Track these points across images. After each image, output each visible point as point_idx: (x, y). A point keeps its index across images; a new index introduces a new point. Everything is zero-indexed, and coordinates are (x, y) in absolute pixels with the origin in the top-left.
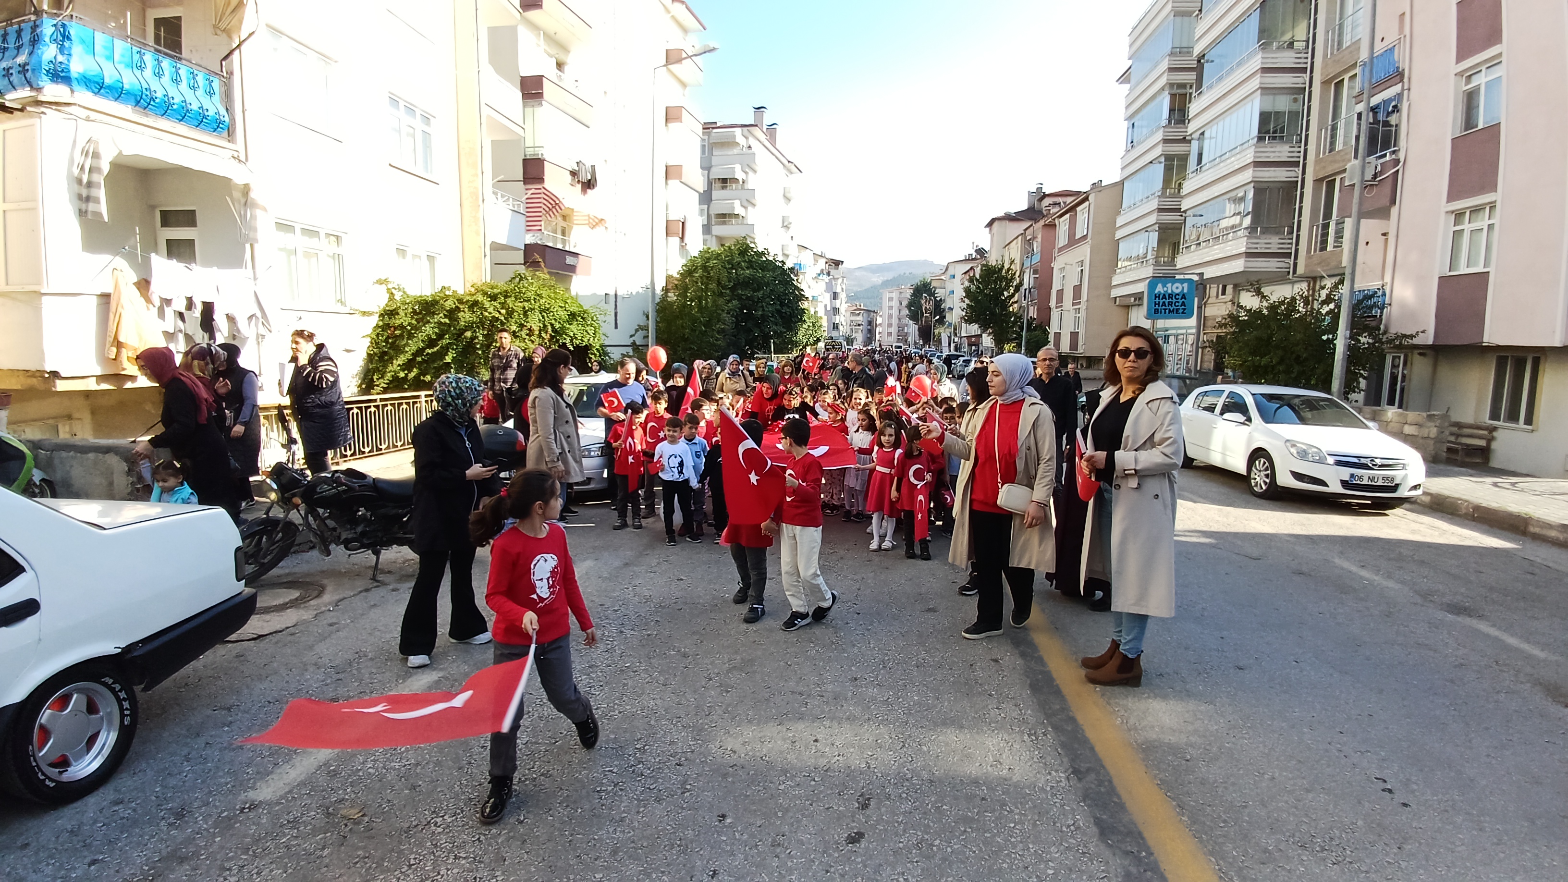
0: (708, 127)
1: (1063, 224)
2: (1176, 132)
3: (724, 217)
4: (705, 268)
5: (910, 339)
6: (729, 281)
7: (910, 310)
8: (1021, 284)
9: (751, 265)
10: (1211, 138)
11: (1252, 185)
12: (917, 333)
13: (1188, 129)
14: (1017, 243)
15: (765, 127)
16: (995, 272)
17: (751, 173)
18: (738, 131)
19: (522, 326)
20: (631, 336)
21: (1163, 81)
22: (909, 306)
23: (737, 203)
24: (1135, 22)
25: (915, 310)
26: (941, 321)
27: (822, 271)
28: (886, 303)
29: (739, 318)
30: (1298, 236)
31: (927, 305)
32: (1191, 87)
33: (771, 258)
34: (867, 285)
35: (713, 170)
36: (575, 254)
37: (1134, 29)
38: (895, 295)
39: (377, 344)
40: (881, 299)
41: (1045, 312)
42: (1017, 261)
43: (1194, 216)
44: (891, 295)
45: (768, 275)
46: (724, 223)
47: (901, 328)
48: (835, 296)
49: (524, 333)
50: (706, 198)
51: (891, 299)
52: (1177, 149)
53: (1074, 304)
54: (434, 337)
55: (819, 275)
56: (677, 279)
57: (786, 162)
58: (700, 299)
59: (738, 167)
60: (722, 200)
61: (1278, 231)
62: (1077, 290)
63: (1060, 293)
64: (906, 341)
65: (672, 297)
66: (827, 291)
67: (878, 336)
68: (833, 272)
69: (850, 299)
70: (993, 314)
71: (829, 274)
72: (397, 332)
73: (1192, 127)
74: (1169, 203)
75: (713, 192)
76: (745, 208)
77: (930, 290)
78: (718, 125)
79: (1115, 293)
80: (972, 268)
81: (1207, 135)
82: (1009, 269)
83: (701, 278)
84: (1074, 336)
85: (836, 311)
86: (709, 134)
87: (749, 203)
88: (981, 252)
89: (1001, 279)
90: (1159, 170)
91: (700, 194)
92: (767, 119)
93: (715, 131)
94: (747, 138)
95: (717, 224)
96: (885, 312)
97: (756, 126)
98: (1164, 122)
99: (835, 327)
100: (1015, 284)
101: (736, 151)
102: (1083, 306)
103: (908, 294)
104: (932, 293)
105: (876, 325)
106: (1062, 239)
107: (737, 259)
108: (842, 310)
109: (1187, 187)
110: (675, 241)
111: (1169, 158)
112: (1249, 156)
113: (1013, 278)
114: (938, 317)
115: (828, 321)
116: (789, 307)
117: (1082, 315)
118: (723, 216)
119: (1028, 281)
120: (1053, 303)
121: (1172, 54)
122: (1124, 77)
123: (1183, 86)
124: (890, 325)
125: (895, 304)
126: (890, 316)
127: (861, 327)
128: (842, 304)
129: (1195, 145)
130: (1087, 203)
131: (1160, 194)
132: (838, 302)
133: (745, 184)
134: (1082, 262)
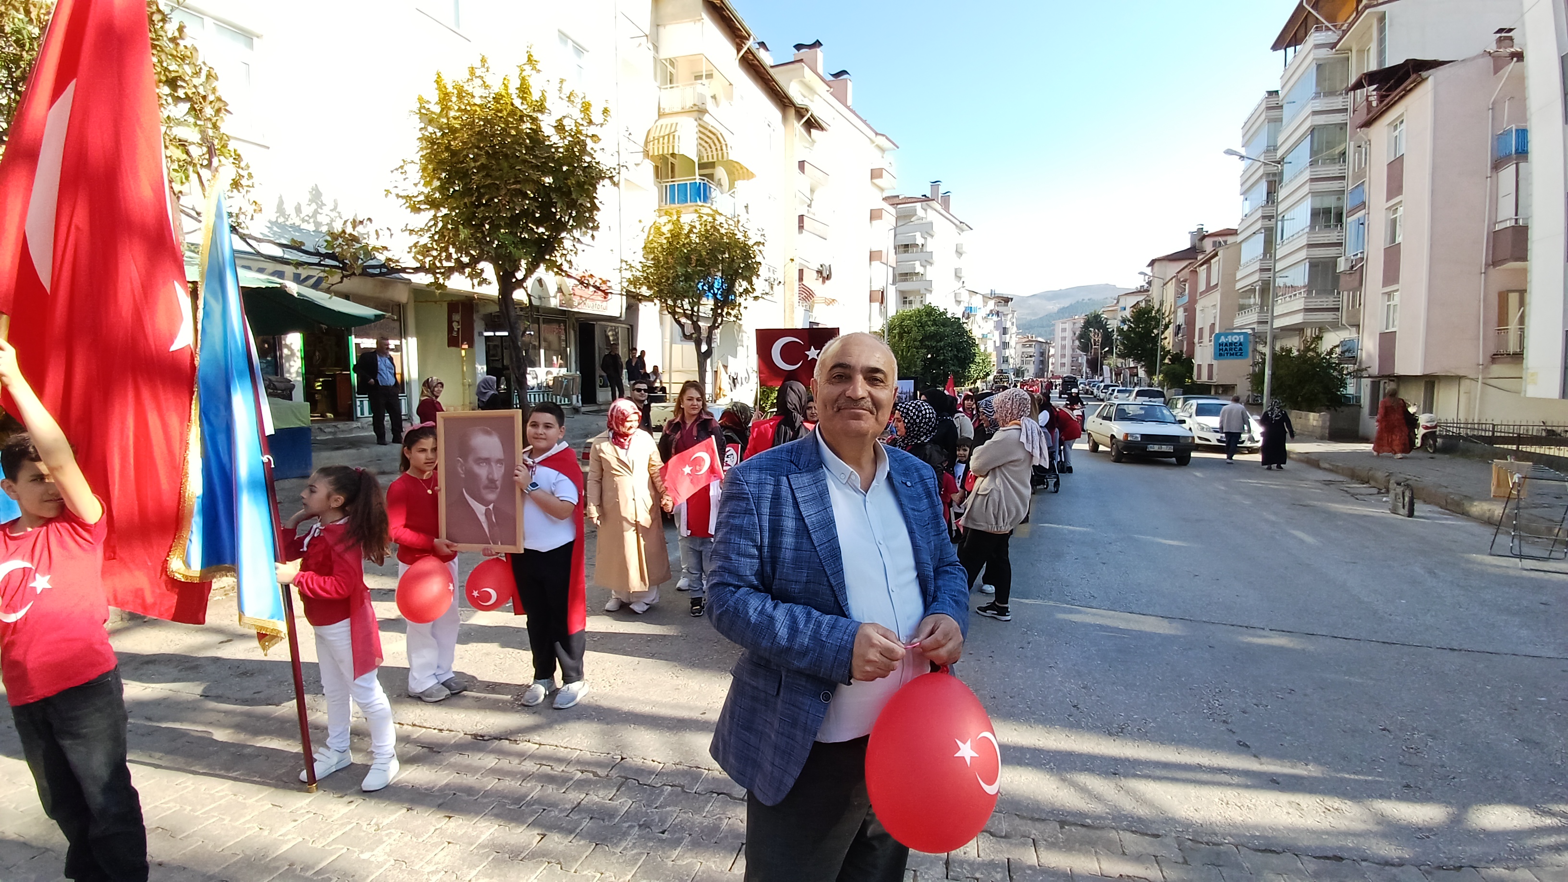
1: (1202, 273)
8: (1170, 322)
11: (1309, 260)
12: (1086, 364)
14: (1171, 284)
15: (940, 197)
16: (1146, 312)
17: (929, 239)
18: (918, 203)
21: (1262, 170)
23: (918, 264)
24: (1245, 119)
25: (1085, 342)
27: (992, 311)
28: (1059, 334)
31: (1095, 337)
32: (1278, 178)
34: (1041, 314)
35: (900, 237)
37: (1245, 123)
38: (1068, 326)
40: (1055, 330)
41: (1191, 346)
42: (1168, 302)
43: (1282, 276)
44: (1065, 325)
47: (1073, 359)
48: (1005, 331)
51: (1064, 330)
52: (1271, 223)
53: (1209, 341)
55: (988, 315)
57: (958, 223)
59: (918, 234)
61: (1331, 292)
62: (1212, 329)
63: (1201, 329)
66: (996, 328)
67: (1051, 367)
68: (1002, 310)
70: (1144, 349)
71: (998, 312)
73: (1278, 210)
74: (1268, 265)
76: (924, 266)
77: (1099, 323)
80: (1138, 300)
81: (1286, 217)
84: (1210, 367)
85: (1005, 345)
87: (926, 262)
89: (1152, 319)
90: (1259, 239)
92: (942, 190)
94: (925, 209)
96: (1058, 342)
97: (934, 199)
98: (1264, 201)
99: (1006, 360)
100: (1164, 322)
103: (1079, 325)
105: (1049, 357)
108: (1012, 343)
109: (1277, 254)
111: (1268, 230)
112: (1305, 240)
113: (1162, 317)
114: (1107, 349)
120: (1196, 340)
124: (1063, 356)
125: (1068, 334)
126: (1063, 347)
127: (1033, 359)
128: (1013, 339)
132: (1008, 336)
133: (924, 247)
134: (1215, 306)
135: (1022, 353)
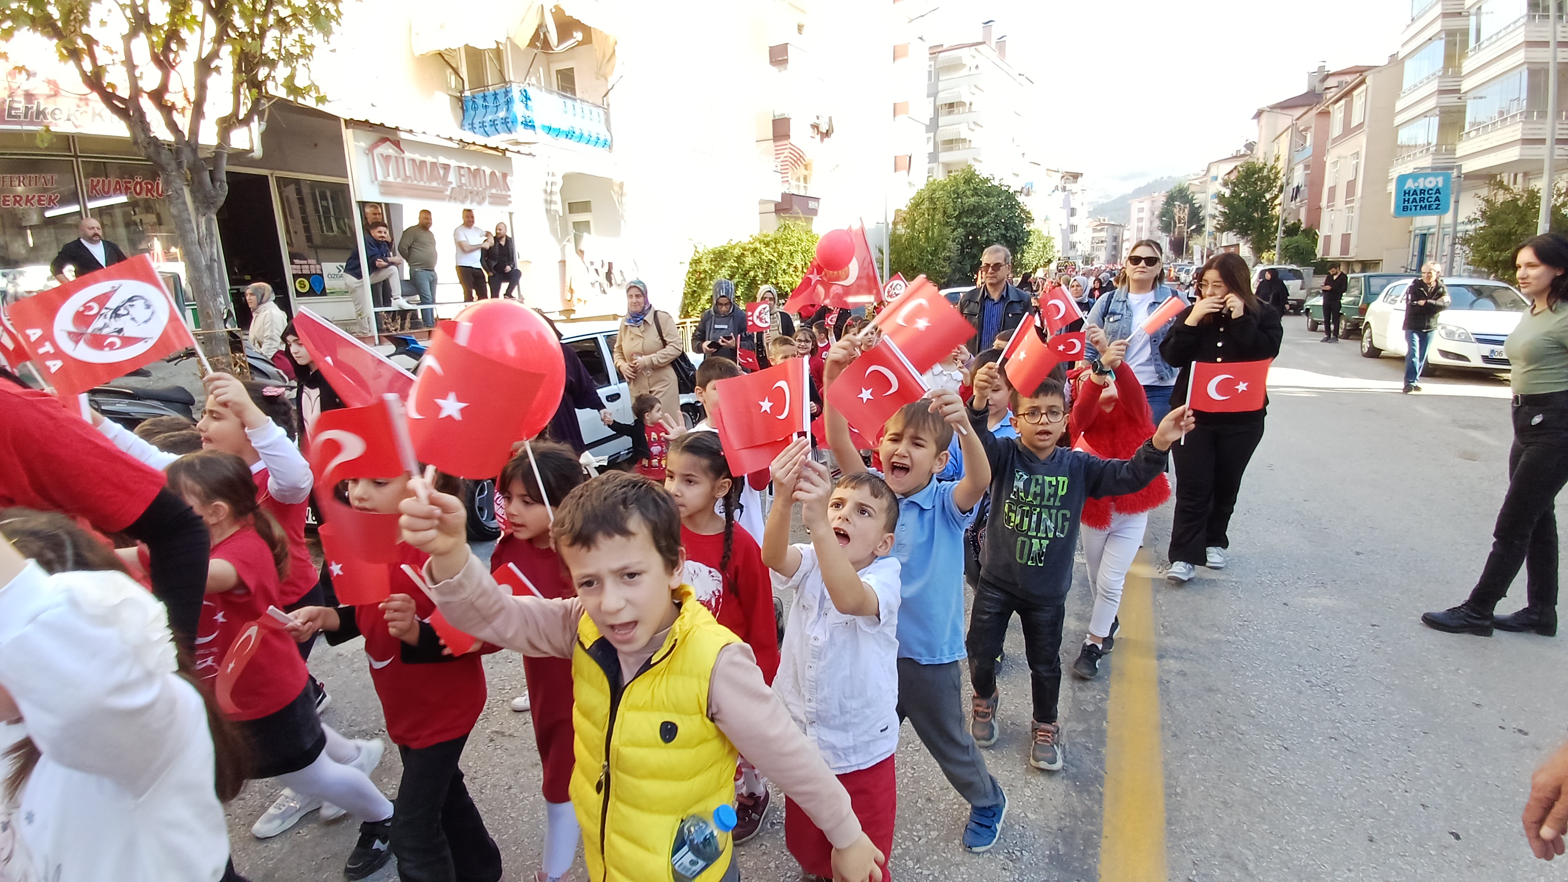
0: (935, 51)
1: (1338, 112)
2: (1455, 5)
3: (951, 143)
4: (931, 200)
6: (955, 210)
7: (1161, 221)
8: (1289, 183)
9: (976, 192)
10: (1485, 15)
11: (1526, 66)
14: (1286, 136)
16: (1256, 172)
22: (1160, 217)
25: (1167, 222)
27: (1057, 188)
28: (1135, 215)
33: (996, 184)
35: (941, 95)
36: (816, 199)
38: (1146, 205)
41: (1315, 212)
42: (1285, 158)
43: (1474, 98)
45: (993, 200)
46: (951, 149)
48: (1073, 212)
50: (933, 125)
51: (1141, 210)
52: (1455, 23)
53: (1347, 203)
55: (1053, 191)
56: (904, 212)
57: (1016, 76)
58: (927, 230)
60: (950, 126)
63: (1332, 190)
65: (901, 230)
66: (1062, 207)
68: (1069, 186)
69: (1092, 213)
70: (1251, 219)
71: (1064, 189)
75: (940, 119)
77: (1186, 196)
78: (945, 47)
80: (1236, 167)
82: (1273, 168)
83: (928, 210)
84: (1346, 239)
86: (935, 59)
88: (1249, 147)
89: (1263, 179)
90: (1439, 46)
91: (927, 122)
92: (996, 33)
93: (941, 55)
95: (945, 151)
97: (984, 43)
99: (1073, 245)
100: (1279, 183)
101: (964, 72)
102: (1356, 205)
103: (1159, 203)
104: (1188, 200)
105: (1123, 241)
106: (1336, 128)
107: (963, 188)
108: (1081, 227)
109: (1467, 65)
110: (902, 175)
111: (1450, 34)
112: (1520, 37)
113: (1276, 178)
114: (1193, 227)
115: (1064, 240)
116: (1014, 231)
117: (1356, 214)
118: (951, 141)
119: (1297, 178)
120: (1324, 203)
125: (1146, 215)
126: (1140, 229)
127: (1104, 244)
128: (1082, 221)
129: (1473, 20)
130: (1363, 87)
131: (1440, 73)
132: (1076, 219)
133: (973, 106)
134: (1357, 153)
135: (1093, 238)
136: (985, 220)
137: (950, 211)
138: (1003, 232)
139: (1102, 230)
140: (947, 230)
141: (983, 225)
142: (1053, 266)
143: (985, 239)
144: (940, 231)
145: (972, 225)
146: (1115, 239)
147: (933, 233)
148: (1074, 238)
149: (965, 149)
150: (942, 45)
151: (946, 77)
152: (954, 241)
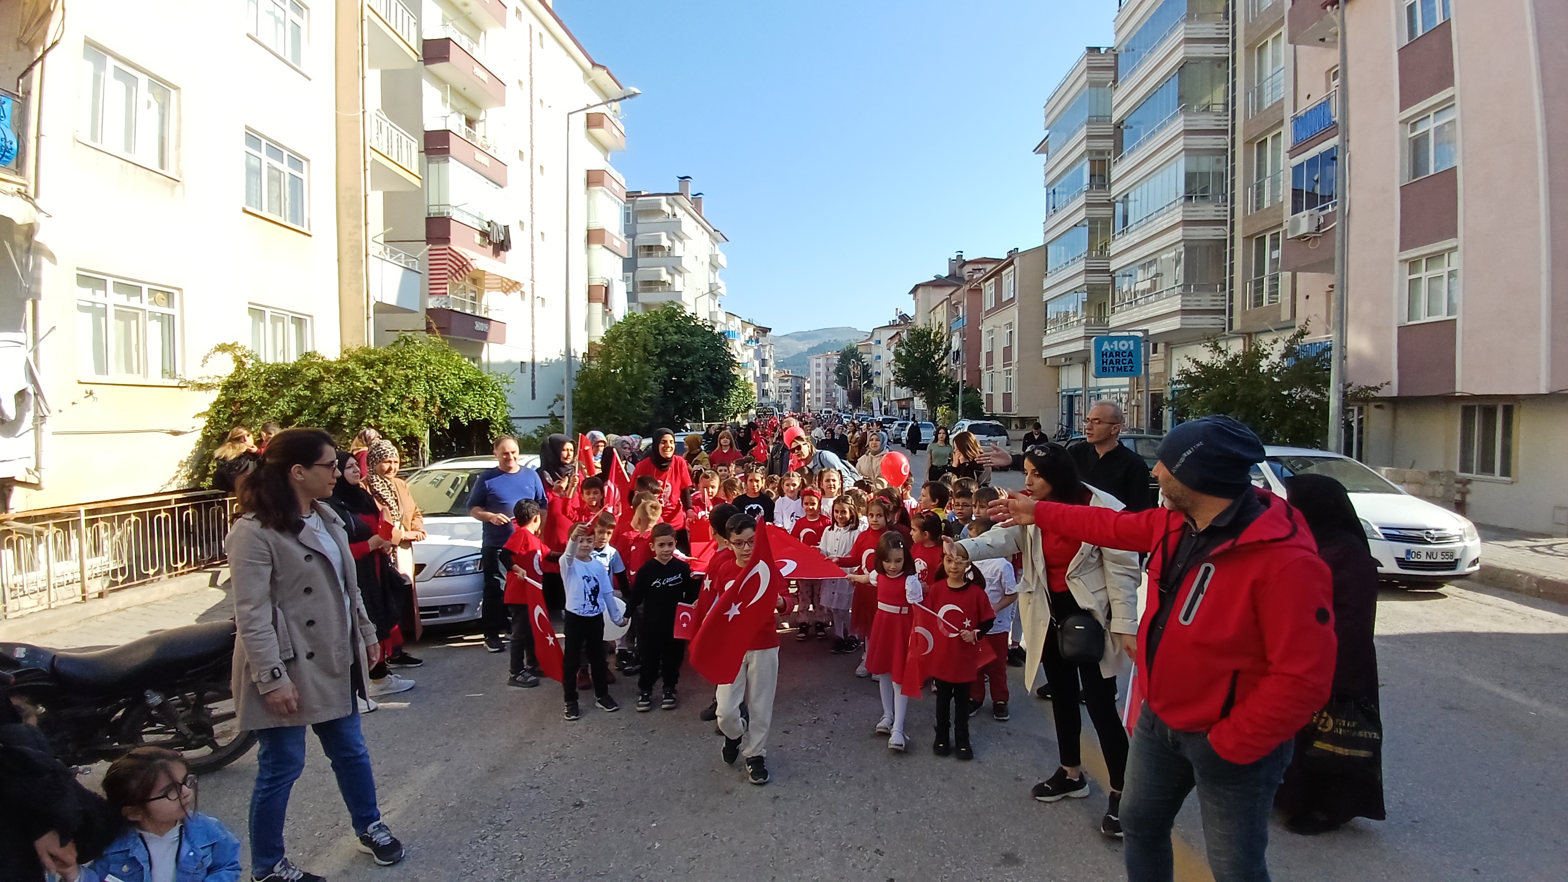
0: (632, 196)
1: (988, 289)
2: (1100, 196)
3: (652, 284)
4: (630, 334)
5: (838, 404)
7: (838, 375)
8: (950, 347)
9: (679, 330)
10: (1135, 201)
11: (1183, 243)
12: (846, 397)
13: (1112, 192)
14: (942, 308)
15: (690, 197)
16: (924, 336)
17: (677, 243)
18: (664, 198)
19: (403, 397)
20: (549, 407)
21: (1082, 148)
22: (837, 372)
23: (663, 271)
24: (1049, 93)
25: (843, 375)
26: (869, 386)
27: (750, 338)
28: (814, 369)
29: (667, 385)
30: (1231, 293)
31: (855, 370)
32: (1109, 154)
33: (700, 323)
34: (794, 353)
35: (639, 237)
36: (487, 320)
37: (1049, 101)
38: (823, 361)
39: (216, 423)
40: (809, 365)
41: (975, 374)
42: (944, 325)
43: (1124, 276)
44: (819, 361)
45: (698, 339)
46: (650, 291)
47: (829, 394)
48: (764, 363)
49: (404, 407)
50: (630, 265)
51: (818, 365)
52: (1100, 212)
53: (1004, 366)
54: (290, 413)
55: (748, 342)
56: (600, 346)
57: (711, 229)
58: (624, 365)
59: (664, 235)
60: (647, 267)
61: (1211, 289)
62: (1007, 352)
63: (990, 355)
64: (835, 406)
65: (594, 364)
66: (756, 358)
67: (807, 402)
68: (761, 339)
69: (778, 366)
70: (924, 377)
71: (757, 341)
72: (244, 409)
73: (1115, 190)
74: (1096, 265)
75: (639, 260)
76: (671, 275)
77: (856, 355)
78: (643, 194)
79: (1046, 354)
80: (897, 333)
81: (1131, 197)
82: (937, 334)
83: (626, 343)
84: (1007, 397)
85: (765, 377)
86: (633, 202)
87: (676, 269)
88: (904, 317)
89: (929, 342)
90: (1084, 233)
91: (624, 260)
92: (692, 189)
93: (639, 199)
94: (671, 206)
95: (643, 291)
96: (813, 377)
97: (682, 194)
98: (1086, 187)
99: (765, 393)
100: (944, 347)
101: (661, 219)
102: (1014, 368)
103: (835, 359)
104: (859, 359)
105: (804, 392)
106: (989, 301)
107: (664, 324)
108: (771, 377)
109: (1114, 248)
110: (598, 307)
111: (1092, 221)
112: (1178, 216)
113: (941, 342)
114: (866, 382)
115: (759, 387)
116: (720, 373)
117: (1014, 376)
118: (650, 283)
119: (956, 343)
120: (983, 365)
121: (1089, 122)
122: (1042, 148)
123: (1101, 152)
124: (818, 391)
125: (823, 369)
126: (818, 382)
127: (790, 393)
129: (1119, 207)
130: (1013, 267)
131: (1086, 255)
132: (767, 368)
133: (671, 251)
134: (1011, 324)
135: (780, 387)
136: (689, 360)
137: (650, 346)
138: (709, 373)
139: (787, 381)
140: (647, 368)
141: (688, 365)
142: (752, 412)
143: (690, 380)
144: (640, 368)
145: (676, 365)
146: (798, 389)
147: (632, 370)
148: (767, 386)
149: (664, 291)
150: (640, 192)
151: (645, 221)
152: (655, 380)
